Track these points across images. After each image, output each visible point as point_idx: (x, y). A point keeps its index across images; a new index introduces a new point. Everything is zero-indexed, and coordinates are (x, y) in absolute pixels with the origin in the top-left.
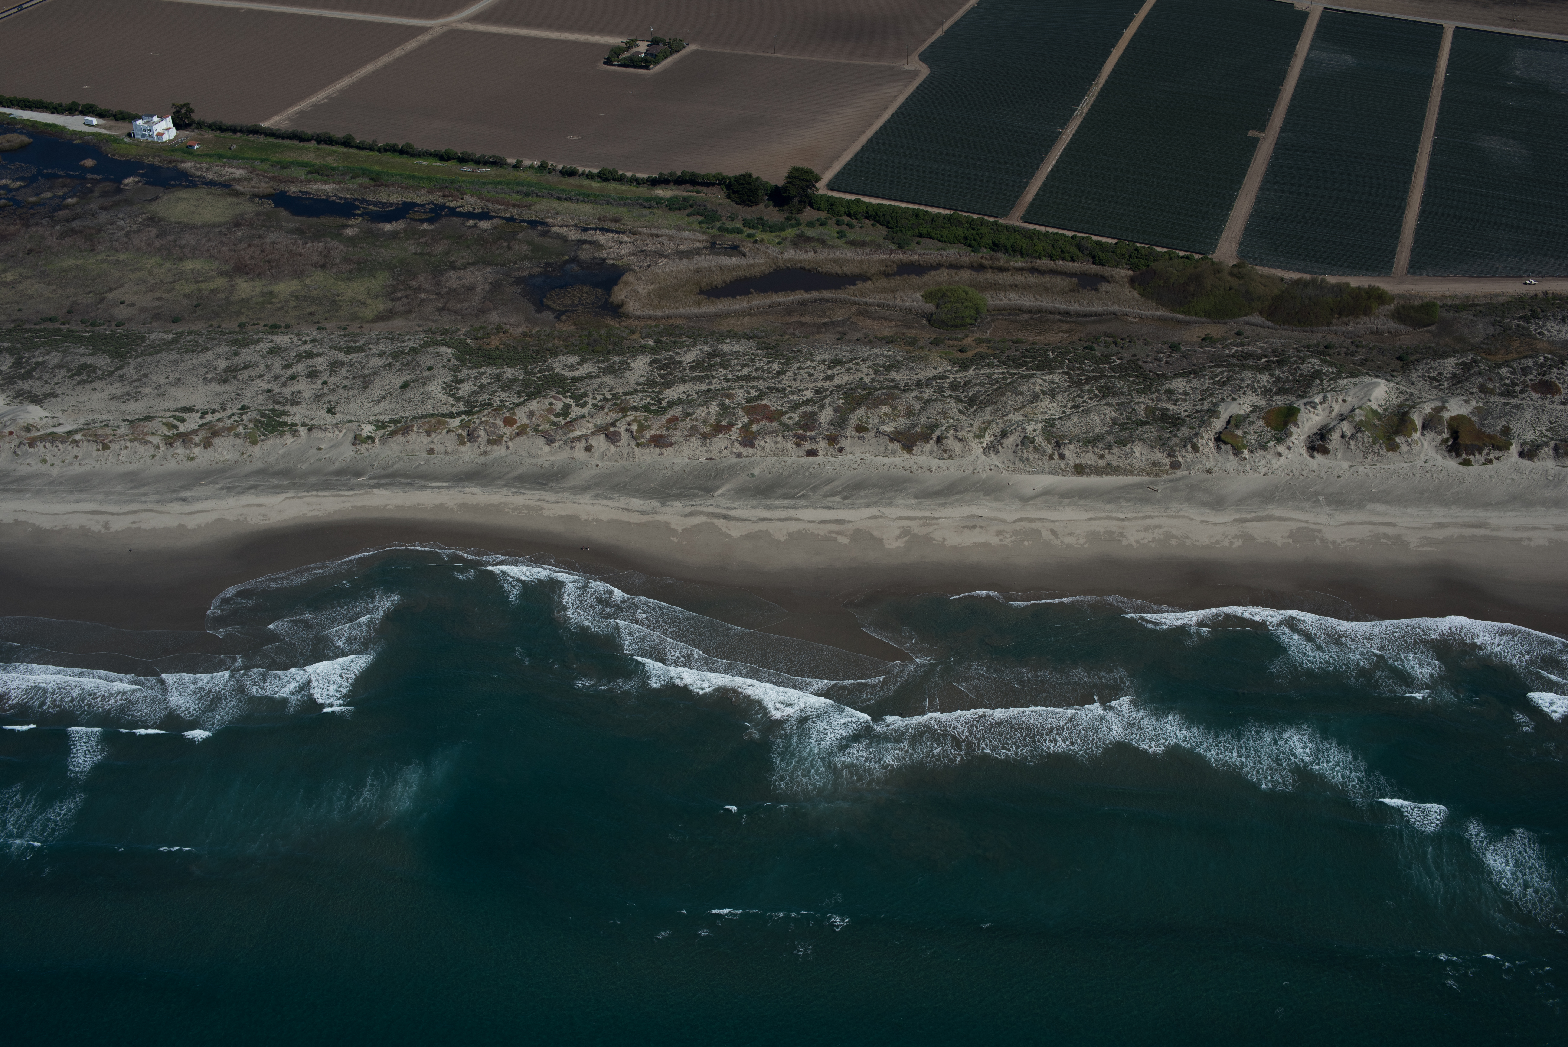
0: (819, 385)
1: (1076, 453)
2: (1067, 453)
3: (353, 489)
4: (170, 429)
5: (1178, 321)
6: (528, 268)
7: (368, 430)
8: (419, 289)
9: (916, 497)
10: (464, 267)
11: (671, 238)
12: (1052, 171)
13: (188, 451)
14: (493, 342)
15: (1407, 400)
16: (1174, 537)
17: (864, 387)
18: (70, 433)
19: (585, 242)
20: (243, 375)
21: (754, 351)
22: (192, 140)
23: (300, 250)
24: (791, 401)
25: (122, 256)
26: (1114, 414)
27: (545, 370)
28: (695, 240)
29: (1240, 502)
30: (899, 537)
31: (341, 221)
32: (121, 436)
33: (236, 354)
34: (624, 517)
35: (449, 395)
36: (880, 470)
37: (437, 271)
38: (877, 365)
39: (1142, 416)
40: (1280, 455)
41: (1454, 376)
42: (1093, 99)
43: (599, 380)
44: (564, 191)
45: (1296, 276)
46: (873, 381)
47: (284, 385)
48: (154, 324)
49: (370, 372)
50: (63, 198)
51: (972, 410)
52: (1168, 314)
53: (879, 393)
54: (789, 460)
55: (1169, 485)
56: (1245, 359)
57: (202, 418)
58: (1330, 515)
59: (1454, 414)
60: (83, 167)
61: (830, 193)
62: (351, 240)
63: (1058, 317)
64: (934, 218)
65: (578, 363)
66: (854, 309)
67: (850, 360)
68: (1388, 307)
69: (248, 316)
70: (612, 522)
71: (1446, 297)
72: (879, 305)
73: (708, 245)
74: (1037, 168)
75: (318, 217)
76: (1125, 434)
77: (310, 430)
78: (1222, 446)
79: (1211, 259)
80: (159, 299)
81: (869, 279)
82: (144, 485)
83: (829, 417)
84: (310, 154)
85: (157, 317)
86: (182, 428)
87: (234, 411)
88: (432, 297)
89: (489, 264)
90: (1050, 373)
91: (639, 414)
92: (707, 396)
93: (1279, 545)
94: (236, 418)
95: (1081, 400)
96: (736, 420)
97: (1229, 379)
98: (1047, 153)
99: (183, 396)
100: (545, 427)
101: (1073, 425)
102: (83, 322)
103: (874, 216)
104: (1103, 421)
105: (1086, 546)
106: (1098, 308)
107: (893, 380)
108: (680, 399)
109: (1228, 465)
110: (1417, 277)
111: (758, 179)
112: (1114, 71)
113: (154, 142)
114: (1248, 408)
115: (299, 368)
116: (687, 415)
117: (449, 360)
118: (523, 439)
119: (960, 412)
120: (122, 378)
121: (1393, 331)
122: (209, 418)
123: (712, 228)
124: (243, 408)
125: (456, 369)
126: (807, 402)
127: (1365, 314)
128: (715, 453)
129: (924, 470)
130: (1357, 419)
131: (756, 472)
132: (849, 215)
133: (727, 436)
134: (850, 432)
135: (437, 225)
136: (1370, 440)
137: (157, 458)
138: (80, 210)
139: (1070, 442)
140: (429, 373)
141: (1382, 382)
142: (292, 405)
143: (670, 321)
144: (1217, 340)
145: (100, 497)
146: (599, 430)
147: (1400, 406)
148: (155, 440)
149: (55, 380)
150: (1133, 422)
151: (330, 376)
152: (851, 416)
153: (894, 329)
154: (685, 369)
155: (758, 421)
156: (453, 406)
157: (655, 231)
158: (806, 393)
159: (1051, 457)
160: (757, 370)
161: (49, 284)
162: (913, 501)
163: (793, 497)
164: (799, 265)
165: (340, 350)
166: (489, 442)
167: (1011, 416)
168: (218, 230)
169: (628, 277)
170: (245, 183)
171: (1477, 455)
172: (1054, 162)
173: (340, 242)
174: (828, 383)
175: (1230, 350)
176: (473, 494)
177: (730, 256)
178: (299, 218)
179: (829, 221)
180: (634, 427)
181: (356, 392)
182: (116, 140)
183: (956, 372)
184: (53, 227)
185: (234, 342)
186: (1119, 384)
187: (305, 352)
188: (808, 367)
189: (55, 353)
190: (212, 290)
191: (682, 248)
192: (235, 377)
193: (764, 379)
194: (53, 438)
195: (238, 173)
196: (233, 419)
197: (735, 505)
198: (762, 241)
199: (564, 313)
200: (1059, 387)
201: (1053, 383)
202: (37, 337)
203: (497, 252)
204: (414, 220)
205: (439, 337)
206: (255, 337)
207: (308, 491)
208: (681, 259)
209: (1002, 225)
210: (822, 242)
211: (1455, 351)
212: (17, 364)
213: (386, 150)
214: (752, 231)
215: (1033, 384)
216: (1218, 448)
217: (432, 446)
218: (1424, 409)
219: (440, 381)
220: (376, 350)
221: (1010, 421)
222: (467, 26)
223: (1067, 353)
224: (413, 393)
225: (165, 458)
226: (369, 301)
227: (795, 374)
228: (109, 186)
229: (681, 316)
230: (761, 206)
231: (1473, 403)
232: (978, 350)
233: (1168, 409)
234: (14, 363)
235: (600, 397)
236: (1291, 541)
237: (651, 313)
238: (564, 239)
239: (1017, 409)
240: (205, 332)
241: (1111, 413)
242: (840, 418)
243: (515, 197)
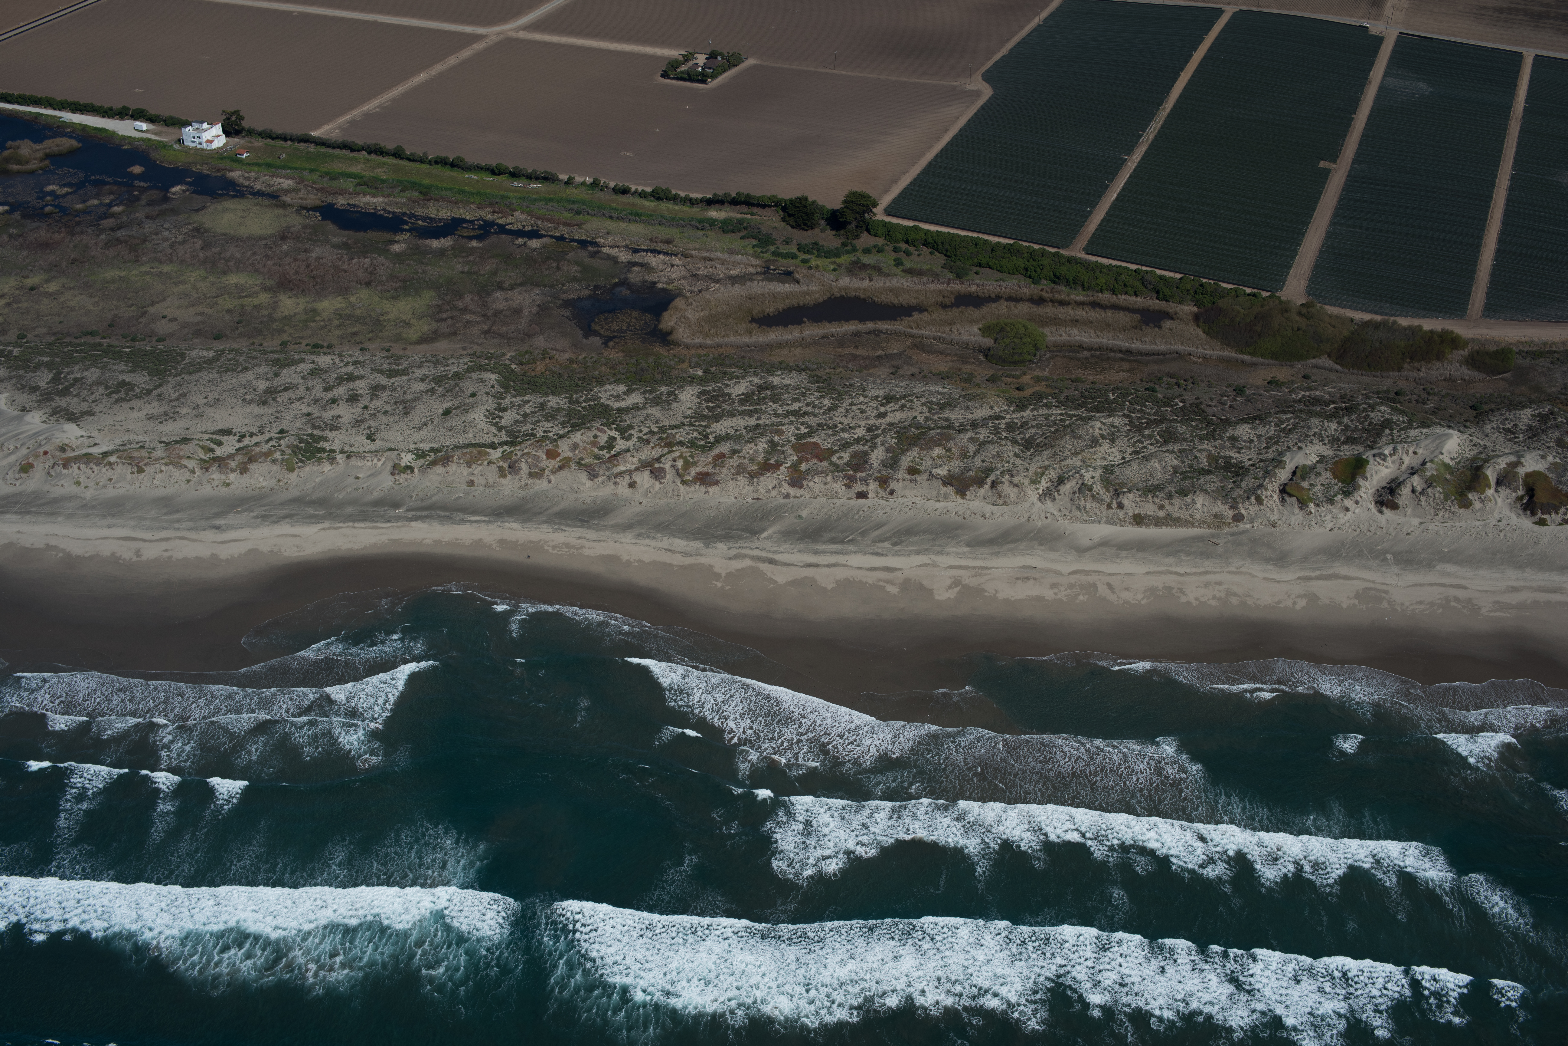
0: (871, 422)
1: (1135, 502)
2: (1125, 502)
3: (390, 521)
4: (206, 453)
5: (1243, 362)
6: (576, 291)
7: (407, 459)
8: (465, 310)
9: (968, 545)
10: (512, 288)
11: (723, 262)
12: (1117, 199)
13: (223, 477)
14: (539, 368)
15: (1481, 453)
16: (1235, 595)
17: (918, 426)
18: (105, 454)
19: (635, 264)
20: (283, 397)
21: (805, 384)
22: (241, 148)
23: (346, 266)
24: (842, 439)
25: (166, 268)
26: (1176, 462)
27: (590, 400)
28: (748, 265)
29: (1304, 560)
30: (950, 587)
31: (388, 236)
32: (157, 460)
33: (277, 375)
34: (667, 558)
35: (492, 424)
36: (932, 515)
37: (484, 291)
38: (931, 403)
39: (1204, 464)
40: (1347, 509)
41: (1530, 428)
42: (1159, 125)
43: (645, 412)
44: (615, 209)
45: (1366, 317)
46: (927, 419)
47: (324, 408)
48: (195, 340)
49: (412, 397)
50: (110, 206)
51: (1029, 453)
52: (1233, 355)
53: (933, 433)
54: (839, 502)
55: (1230, 538)
56: (1313, 405)
57: (239, 441)
58: (1398, 575)
59: (1530, 470)
60: (131, 173)
61: (888, 219)
62: (398, 255)
63: (1119, 355)
64: (994, 248)
65: (624, 393)
66: (909, 341)
67: (904, 397)
68: (1461, 352)
69: (290, 334)
70: (654, 563)
71: (1522, 343)
72: (935, 339)
73: (762, 270)
74: (1100, 197)
75: (365, 231)
76: (1187, 483)
77: (348, 457)
78: (1287, 498)
79: (1279, 297)
80: (202, 314)
81: (926, 310)
82: (178, 511)
83: (880, 458)
84: (360, 165)
85: (198, 333)
86: (219, 452)
87: (273, 435)
88: (478, 319)
89: (537, 285)
90: (1110, 416)
91: (685, 449)
92: (756, 431)
93: (1345, 606)
94: (274, 443)
95: (1141, 446)
96: (785, 458)
97: (1295, 426)
98: (1111, 181)
99: (222, 418)
100: (589, 460)
101: (1133, 473)
102: (124, 337)
103: (933, 243)
104: (1164, 469)
105: (1144, 602)
106: (1161, 347)
107: (947, 419)
108: (727, 434)
109: (1293, 519)
110: (1492, 321)
111: (814, 202)
112: (1182, 96)
113: (203, 150)
114: (1314, 459)
115: (340, 391)
116: (734, 452)
117: (493, 387)
118: (565, 473)
119: (1017, 455)
120: (160, 397)
121: (1467, 378)
122: (246, 441)
123: (766, 252)
124: (282, 432)
125: (499, 397)
126: (858, 441)
127: (1438, 359)
128: (762, 494)
129: (978, 516)
130: (1428, 474)
131: (804, 514)
132: (907, 242)
133: (775, 475)
134: (901, 474)
135: (486, 243)
136: (1442, 496)
137: (192, 483)
138: (125, 219)
139: (1129, 491)
140: (472, 400)
141: (1454, 433)
142: (331, 430)
143: (720, 350)
144: (1283, 384)
145: (133, 523)
146: (644, 465)
147: (1473, 460)
148: (191, 464)
149: (93, 397)
150: (1195, 471)
151: (371, 400)
152: (903, 457)
153: (950, 364)
154: (734, 402)
155: (807, 460)
156: (495, 435)
157: (707, 254)
158: (857, 430)
159: (1109, 506)
160: (808, 405)
161: (91, 296)
162: (966, 549)
163: (841, 542)
164: (854, 294)
165: (382, 372)
166: (531, 475)
167: (1068, 461)
168: (264, 242)
169: (678, 302)
170: (293, 195)
171: (1553, 515)
172: (1118, 191)
173: (386, 258)
174: (880, 421)
175: (1297, 394)
176: (512, 529)
177: (783, 283)
178: (346, 232)
179: (886, 248)
180: (680, 464)
181: (397, 418)
182: (165, 146)
183: (1013, 412)
184: (98, 235)
185: (275, 362)
186: (1181, 429)
187: (347, 374)
188: (860, 403)
189: (93, 369)
190: (255, 306)
191: (734, 272)
192: (274, 399)
193: (814, 415)
194: (87, 458)
195: (287, 183)
196: (270, 444)
197: (781, 549)
198: (817, 267)
199: (611, 338)
200: (1119, 431)
201: (1113, 426)
202: (77, 352)
203: (546, 272)
204: (462, 237)
205: (484, 362)
206: (297, 357)
207: (344, 522)
208: (733, 284)
209: (1063, 256)
210: (878, 270)
211: (1532, 402)
212: (56, 379)
213: (436, 163)
214: (806, 257)
215: (1092, 427)
216: (1283, 500)
217: (472, 478)
218: (1498, 464)
219: (482, 409)
220: (419, 373)
221: (1068, 466)
222: (523, 35)
223: (1128, 394)
224: (454, 421)
225: (200, 483)
226: (414, 321)
227: (847, 410)
228: (155, 194)
229: (731, 345)
230: (817, 231)
231: (1550, 458)
232: (1036, 389)
233: (1231, 457)
234: (52, 379)
235: (646, 430)
236: (1356, 602)
237: (700, 341)
238: (614, 260)
239: (1075, 454)
240: (246, 350)
241: (1172, 461)
242: (892, 458)
243: (566, 215)
